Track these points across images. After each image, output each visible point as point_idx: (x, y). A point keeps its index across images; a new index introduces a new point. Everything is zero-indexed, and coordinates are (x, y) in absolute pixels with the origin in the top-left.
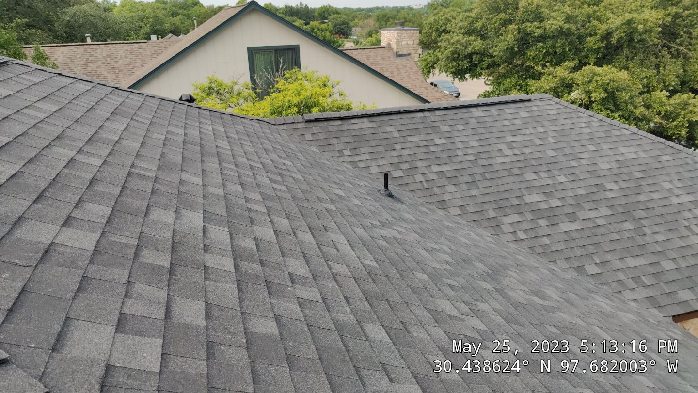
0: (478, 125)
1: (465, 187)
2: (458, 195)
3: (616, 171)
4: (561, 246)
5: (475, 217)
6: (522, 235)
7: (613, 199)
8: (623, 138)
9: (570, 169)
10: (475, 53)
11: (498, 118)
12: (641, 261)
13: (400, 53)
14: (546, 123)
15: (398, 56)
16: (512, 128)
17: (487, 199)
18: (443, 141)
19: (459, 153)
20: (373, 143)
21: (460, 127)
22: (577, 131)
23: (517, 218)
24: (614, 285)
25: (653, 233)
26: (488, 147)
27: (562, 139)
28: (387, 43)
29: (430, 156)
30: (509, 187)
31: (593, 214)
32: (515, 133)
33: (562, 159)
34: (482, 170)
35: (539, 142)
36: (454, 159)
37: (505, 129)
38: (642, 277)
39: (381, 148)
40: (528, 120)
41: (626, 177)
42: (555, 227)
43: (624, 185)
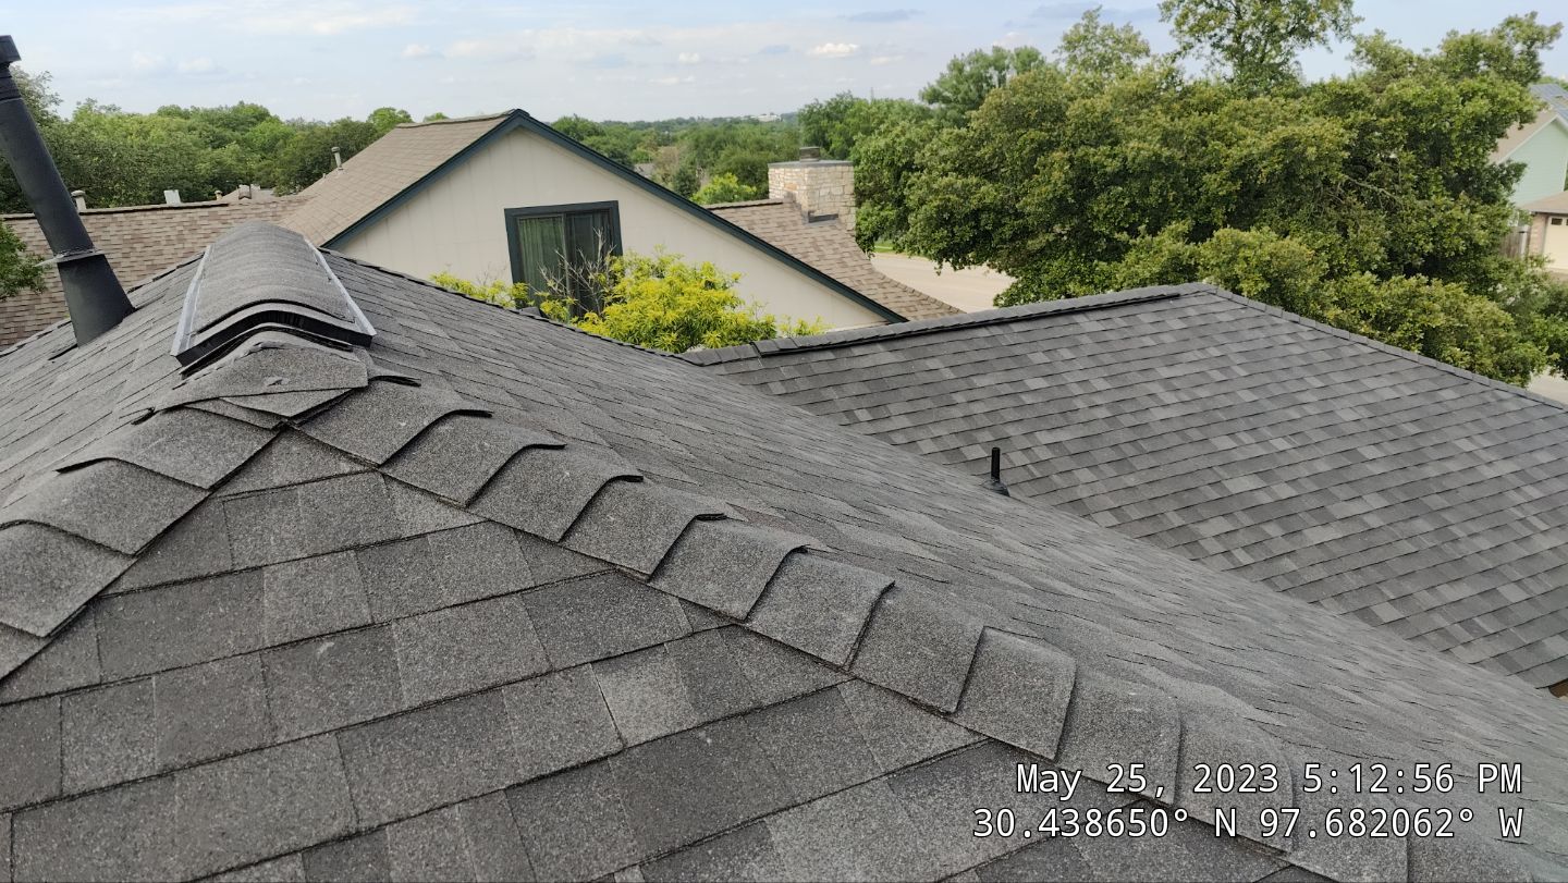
0: (1098, 349)
1: (1110, 471)
2: (1101, 487)
3: (1371, 424)
4: (1319, 573)
5: (1148, 528)
6: (1243, 558)
7: (1382, 477)
8: (1362, 361)
9: (1290, 424)
10: (985, 208)
11: (1129, 333)
12: (1463, 591)
13: (817, 214)
14: (1221, 339)
15: (814, 219)
16: (1160, 352)
17: (1158, 491)
18: (1041, 383)
19: (1079, 404)
20: (910, 394)
21: (1067, 354)
22: (1279, 351)
23: (1223, 525)
24: (1433, 637)
25: (1469, 536)
26: (1128, 390)
27: (1258, 368)
28: (784, 193)
29: (1028, 414)
30: (1190, 466)
31: (1355, 508)
32: (1171, 359)
33: (1269, 406)
34: (1132, 436)
35: (1218, 376)
36: (1075, 417)
37: (1149, 353)
38: (1476, 620)
39: (928, 404)
40: (1186, 334)
41: (1391, 435)
42: (1297, 538)
43: (1392, 449)
